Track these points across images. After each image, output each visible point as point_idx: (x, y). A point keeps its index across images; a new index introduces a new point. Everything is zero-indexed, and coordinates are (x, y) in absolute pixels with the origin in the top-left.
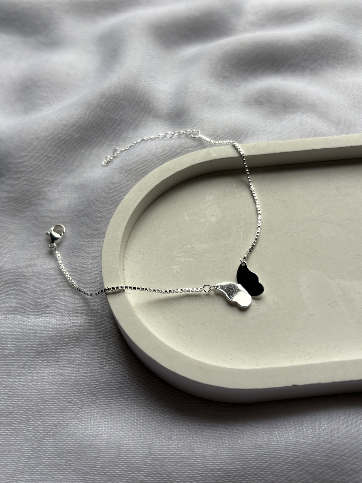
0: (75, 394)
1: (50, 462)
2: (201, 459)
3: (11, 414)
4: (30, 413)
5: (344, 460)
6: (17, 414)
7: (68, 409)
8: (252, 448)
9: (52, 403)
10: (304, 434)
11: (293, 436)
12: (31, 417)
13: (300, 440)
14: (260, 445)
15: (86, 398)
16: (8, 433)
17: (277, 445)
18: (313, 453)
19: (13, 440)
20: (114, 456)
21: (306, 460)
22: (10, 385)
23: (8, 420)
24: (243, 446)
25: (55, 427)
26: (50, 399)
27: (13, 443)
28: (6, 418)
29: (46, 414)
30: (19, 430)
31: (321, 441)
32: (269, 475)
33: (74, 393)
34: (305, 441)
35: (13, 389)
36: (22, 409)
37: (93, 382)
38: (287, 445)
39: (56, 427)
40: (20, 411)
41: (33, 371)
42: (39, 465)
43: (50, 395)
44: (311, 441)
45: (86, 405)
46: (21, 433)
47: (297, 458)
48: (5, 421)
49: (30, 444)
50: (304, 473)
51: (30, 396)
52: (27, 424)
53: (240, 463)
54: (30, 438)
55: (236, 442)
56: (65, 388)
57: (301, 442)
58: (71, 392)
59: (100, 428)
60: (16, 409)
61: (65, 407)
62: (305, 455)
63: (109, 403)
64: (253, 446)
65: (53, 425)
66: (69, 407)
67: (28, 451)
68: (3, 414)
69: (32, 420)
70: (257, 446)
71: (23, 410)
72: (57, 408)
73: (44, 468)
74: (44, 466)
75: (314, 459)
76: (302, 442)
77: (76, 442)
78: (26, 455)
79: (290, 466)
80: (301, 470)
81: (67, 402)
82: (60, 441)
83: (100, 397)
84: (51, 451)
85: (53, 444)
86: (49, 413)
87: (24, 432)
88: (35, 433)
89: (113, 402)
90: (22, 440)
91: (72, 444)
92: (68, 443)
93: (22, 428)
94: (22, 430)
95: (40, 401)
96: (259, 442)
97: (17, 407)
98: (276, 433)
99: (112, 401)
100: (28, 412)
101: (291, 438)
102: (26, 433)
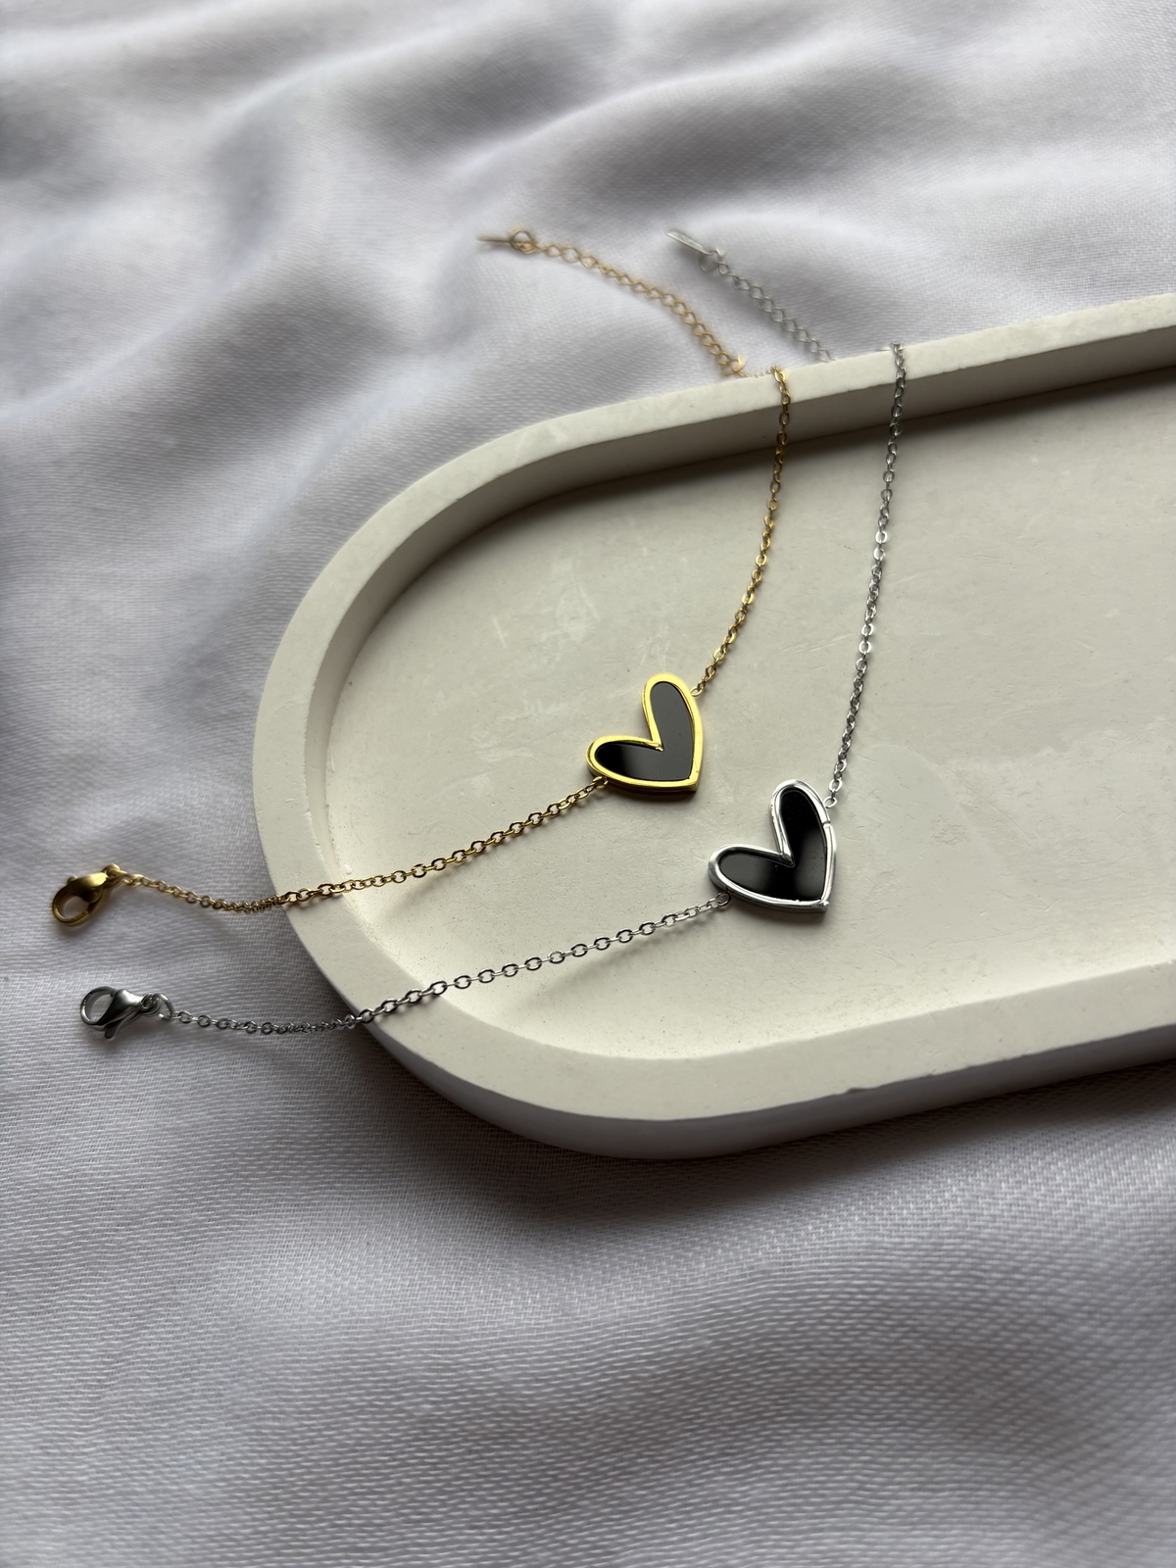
0: (220, 1183)
1: (163, 1394)
2: (595, 1334)
3: (40, 1265)
4: (95, 1255)
5: (1020, 1283)
6: (57, 1264)
7: (206, 1231)
8: (742, 1282)
9: (157, 1220)
10: (891, 1220)
11: (860, 1230)
12: (98, 1269)
13: (879, 1239)
14: (763, 1269)
15: (254, 1191)
16: (35, 1323)
17: (815, 1261)
18: (923, 1275)
19: (50, 1339)
20: (339, 1353)
21: (906, 1297)
22: (28, 1178)
23: (31, 1282)
24: (715, 1281)
25: (171, 1288)
26: (150, 1208)
27: (50, 1350)
28: (23, 1278)
29: (142, 1254)
30: (67, 1309)
31: (945, 1234)
32: (799, 1353)
33: (219, 1180)
34: (897, 1240)
35: (36, 1191)
36: (69, 1246)
37: (269, 1144)
38: (843, 1261)
39: (175, 1288)
40: (64, 1252)
41: (95, 1128)
42: (131, 1405)
43: (148, 1195)
44: (915, 1237)
45: (257, 1212)
46: (73, 1318)
47: (877, 1293)
48: (23, 1288)
49: (101, 1346)
50: (905, 1336)
51: (89, 1206)
52: (88, 1290)
53: (710, 1332)
54: (100, 1329)
55: (694, 1270)
56: (192, 1170)
57: (885, 1245)
58: (209, 1179)
59: (298, 1275)
60: (52, 1248)
61: (195, 1227)
62: (899, 1281)
63: (322, 1199)
64: (745, 1276)
65: (167, 1283)
66: (207, 1226)
67: (98, 1366)
68: (13, 1268)
69: (101, 1274)
70: (756, 1273)
71: (74, 1251)
72: (172, 1230)
73: (146, 1411)
74: (145, 1407)
75: (928, 1291)
76: (889, 1246)
77: (233, 1324)
78: (93, 1380)
79: (860, 1320)
80: (893, 1328)
81: (202, 1210)
82: (186, 1327)
83: (295, 1184)
84: (164, 1361)
85: (168, 1339)
86: (150, 1248)
87: (82, 1312)
88: (112, 1312)
89: (334, 1194)
90: (77, 1337)
91: (222, 1331)
92: (210, 1332)
93: (75, 1304)
94: (74, 1309)
95: (120, 1219)
96: (761, 1260)
97: (56, 1242)
98: (810, 1227)
99: (329, 1191)
100: (87, 1254)
101: (855, 1238)
102: (85, 1315)
